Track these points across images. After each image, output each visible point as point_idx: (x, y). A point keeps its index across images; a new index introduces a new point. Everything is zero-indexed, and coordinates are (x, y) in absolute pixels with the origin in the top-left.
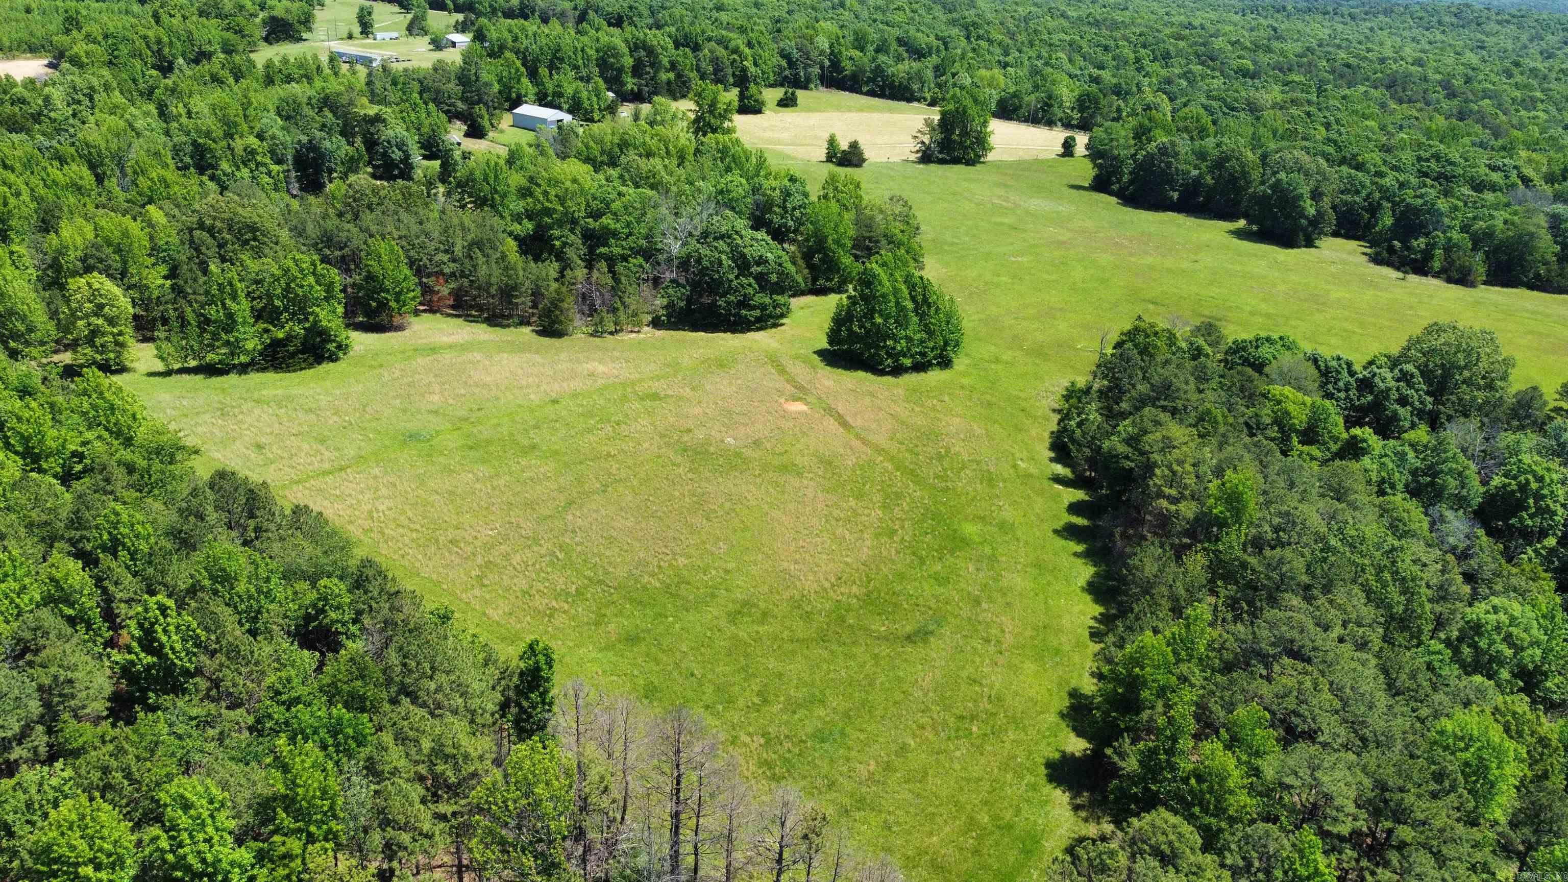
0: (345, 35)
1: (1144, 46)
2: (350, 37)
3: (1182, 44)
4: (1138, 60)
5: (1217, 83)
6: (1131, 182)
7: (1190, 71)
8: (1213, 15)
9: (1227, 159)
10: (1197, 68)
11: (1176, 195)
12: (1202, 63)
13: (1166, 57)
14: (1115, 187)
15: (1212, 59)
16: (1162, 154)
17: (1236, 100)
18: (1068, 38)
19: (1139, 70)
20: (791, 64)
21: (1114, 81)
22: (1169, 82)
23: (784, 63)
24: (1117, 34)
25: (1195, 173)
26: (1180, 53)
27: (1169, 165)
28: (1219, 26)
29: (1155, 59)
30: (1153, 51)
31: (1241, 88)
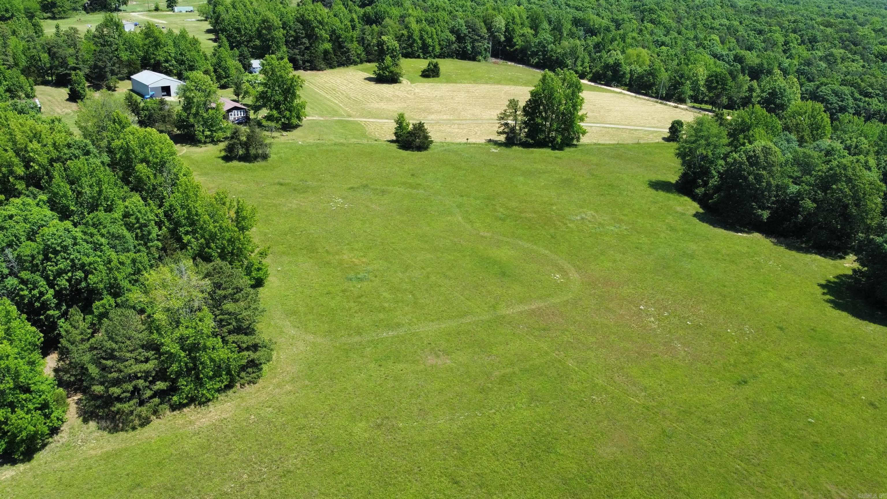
0: (153, 7)
1: (794, 31)
2: (157, 9)
3: (829, 30)
4: (786, 43)
5: (856, 67)
6: (717, 189)
7: (831, 55)
8: (867, 10)
9: (835, 178)
10: (838, 52)
11: (765, 214)
12: (845, 48)
13: (813, 41)
14: (700, 191)
15: (855, 44)
16: (751, 164)
17: (871, 86)
18: (727, 23)
19: (785, 52)
20: (460, 39)
21: (757, 61)
22: (809, 63)
23: (453, 38)
24: (773, 21)
25: (794, 189)
26: (826, 38)
27: (759, 178)
28: (869, 17)
29: (803, 42)
30: (802, 36)
31: (877, 72)
